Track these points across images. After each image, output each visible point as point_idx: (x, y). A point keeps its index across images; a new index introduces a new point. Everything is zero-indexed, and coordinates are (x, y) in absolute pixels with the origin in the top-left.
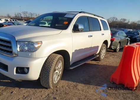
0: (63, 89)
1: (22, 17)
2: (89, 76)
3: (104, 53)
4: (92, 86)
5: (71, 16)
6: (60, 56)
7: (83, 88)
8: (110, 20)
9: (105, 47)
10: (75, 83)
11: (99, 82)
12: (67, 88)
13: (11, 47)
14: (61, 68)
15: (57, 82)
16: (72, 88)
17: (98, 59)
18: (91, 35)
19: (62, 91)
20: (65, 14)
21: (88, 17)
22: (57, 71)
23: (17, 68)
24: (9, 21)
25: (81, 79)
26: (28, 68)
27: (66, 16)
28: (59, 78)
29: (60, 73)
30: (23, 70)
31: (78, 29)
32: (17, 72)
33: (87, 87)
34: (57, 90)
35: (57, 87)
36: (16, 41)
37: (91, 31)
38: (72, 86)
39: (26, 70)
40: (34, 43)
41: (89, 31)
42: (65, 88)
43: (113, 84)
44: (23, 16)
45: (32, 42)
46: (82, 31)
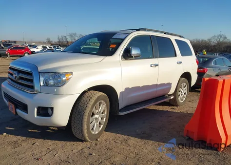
0: (105, 143)
1: (68, 42)
2: (151, 128)
3: (185, 93)
4: (152, 141)
5: (122, 37)
6: (100, 94)
7: (137, 144)
8: (213, 40)
9: (185, 84)
10: (125, 137)
11: (166, 137)
12: (112, 141)
13: (32, 81)
14: (106, 113)
15: (97, 133)
16: (119, 142)
17: (173, 103)
18: (156, 63)
19: (103, 145)
20: (114, 34)
21: (151, 37)
22: (97, 116)
23: (39, 108)
24: (48, 48)
25: (137, 130)
26: (52, 109)
27: (114, 37)
28: (101, 127)
29: (104, 120)
30: (46, 111)
31: (131, 55)
32: (38, 114)
33: (143, 143)
34: (96, 144)
35: (97, 140)
36: (39, 73)
37: (156, 58)
38: (120, 139)
39: (50, 111)
40: (61, 75)
41: (153, 58)
42: (108, 143)
43: (187, 140)
44: (69, 40)
45: (59, 73)
46: (137, 57)
